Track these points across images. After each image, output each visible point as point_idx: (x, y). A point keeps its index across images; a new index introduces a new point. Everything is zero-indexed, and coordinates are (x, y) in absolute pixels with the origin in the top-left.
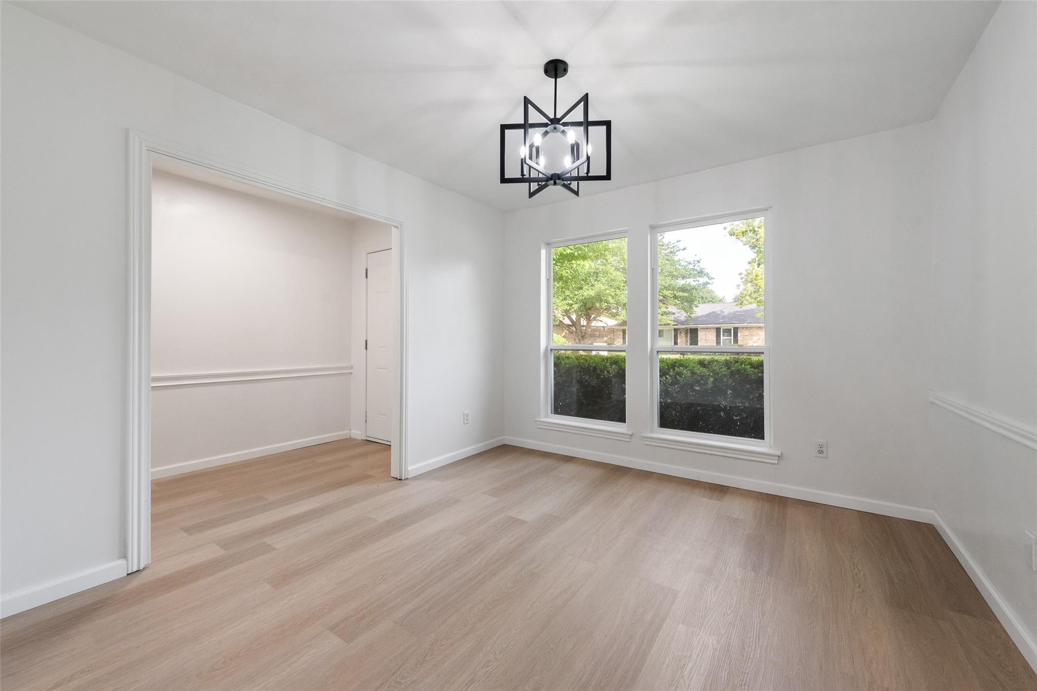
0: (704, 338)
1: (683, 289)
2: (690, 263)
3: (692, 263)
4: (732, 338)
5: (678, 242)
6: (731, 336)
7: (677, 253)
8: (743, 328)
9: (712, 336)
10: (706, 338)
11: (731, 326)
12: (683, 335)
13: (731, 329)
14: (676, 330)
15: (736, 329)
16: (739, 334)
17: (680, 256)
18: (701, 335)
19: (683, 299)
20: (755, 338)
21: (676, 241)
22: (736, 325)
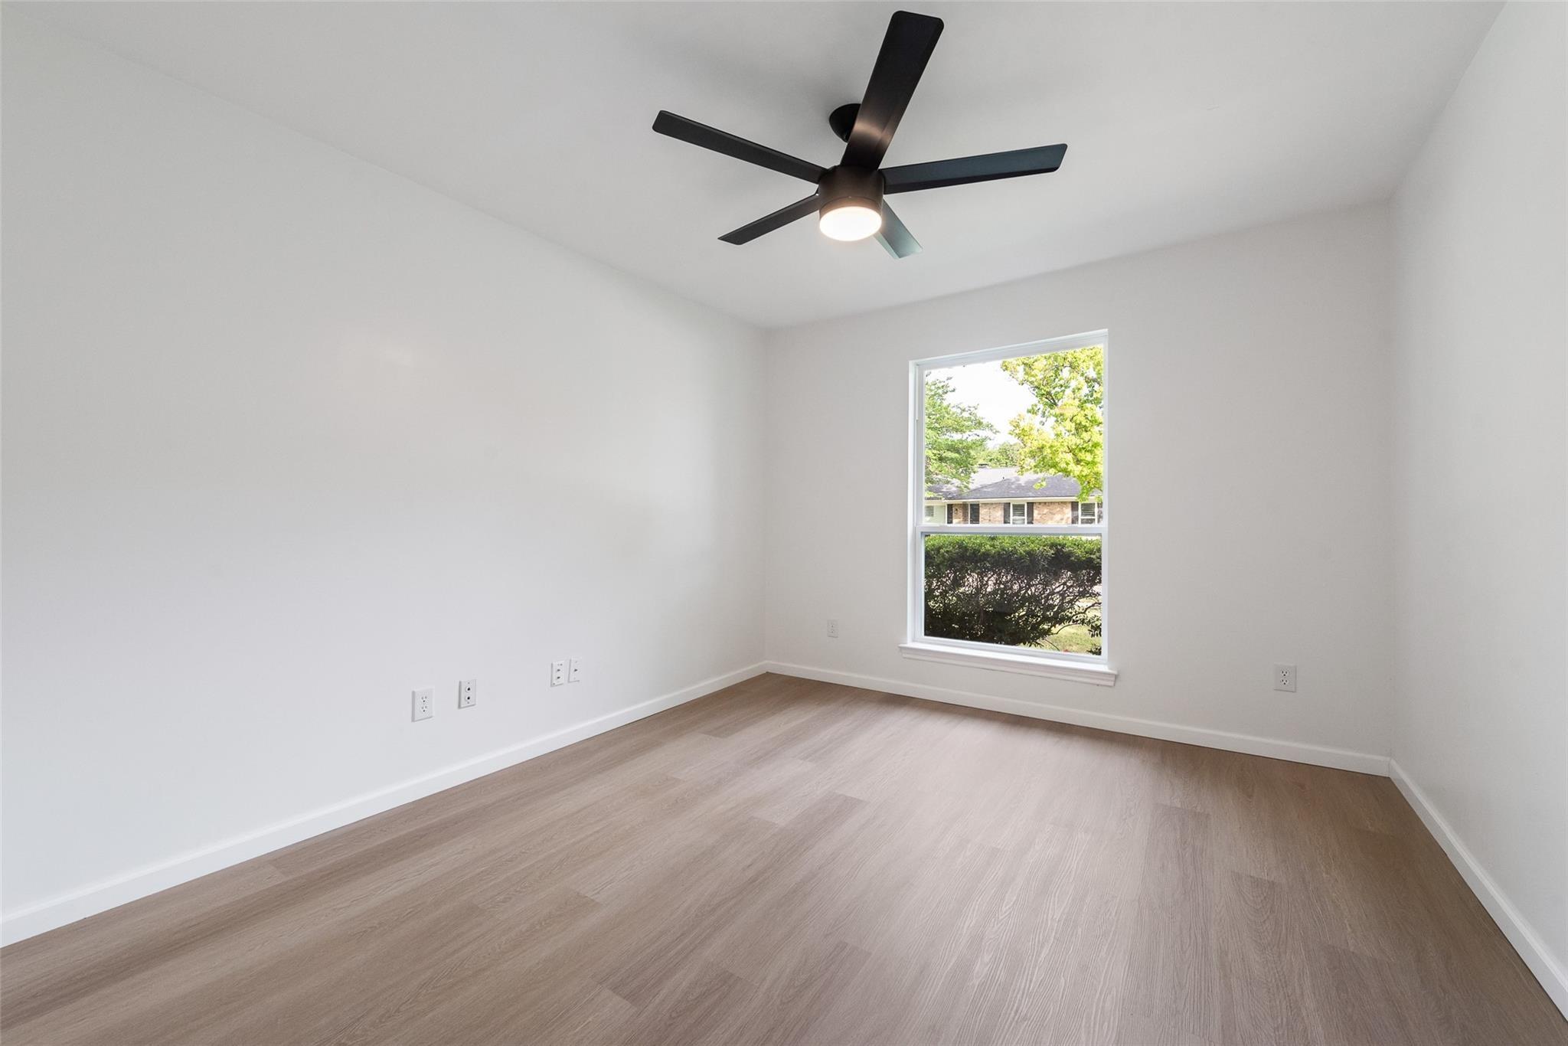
0: (987, 517)
1: (952, 448)
2: (964, 410)
3: (967, 409)
4: (1026, 517)
5: (948, 379)
6: (1024, 515)
7: (945, 396)
8: (1040, 503)
9: (999, 514)
10: (991, 519)
11: (1023, 501)
12: (960, 512)
13: (1023, 506)
14: (950, 507)
15: (1031, 505)
16: (1036, 512)
17: (950, 399)
18: (983, 512)
19: (957, 462)
20: (1058, 517)
21: (946, 378)
22: (1031, 500)
